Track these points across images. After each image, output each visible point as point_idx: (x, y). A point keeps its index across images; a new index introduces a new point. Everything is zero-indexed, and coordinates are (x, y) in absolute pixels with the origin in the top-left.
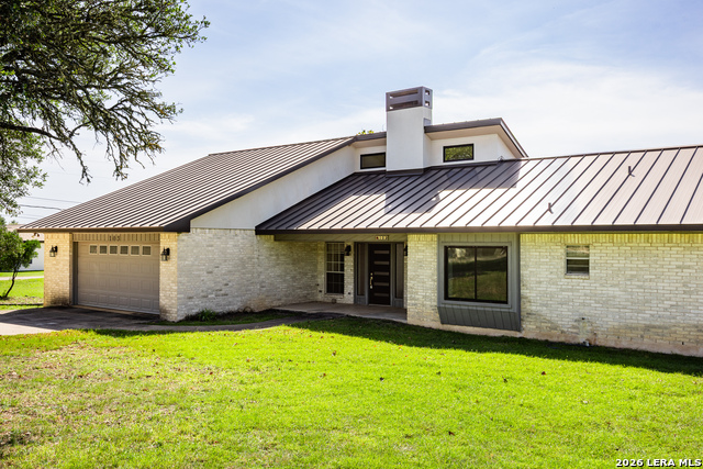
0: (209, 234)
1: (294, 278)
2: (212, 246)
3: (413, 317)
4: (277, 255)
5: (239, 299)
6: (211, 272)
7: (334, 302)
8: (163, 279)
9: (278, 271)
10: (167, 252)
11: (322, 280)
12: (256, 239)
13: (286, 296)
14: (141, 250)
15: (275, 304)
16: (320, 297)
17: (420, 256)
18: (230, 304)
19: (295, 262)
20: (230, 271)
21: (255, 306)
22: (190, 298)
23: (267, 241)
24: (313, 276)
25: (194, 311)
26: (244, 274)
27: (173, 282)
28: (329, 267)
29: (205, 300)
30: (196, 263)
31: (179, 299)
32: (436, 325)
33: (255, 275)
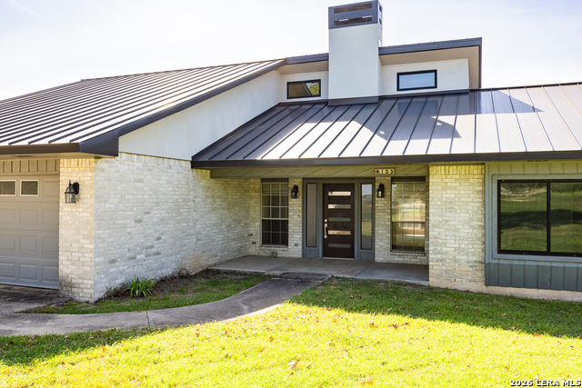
0: (138, 163)
1: (228, 226)
2: (141, 181)
3: (439, 276)
4: (213, 197)
5: (173, 258)
6: (139, 221)
7: (274, 256)
8: (66, 234)
9: (213, 218)
10: (75, 188)
11: (256, 228)
12: (191, 173)
13: (222, 251)
14: (18, 188)
15: (212, 261)
16: (253, 250)
17: (450, 195)
18: (163, 266)
19: (230, 206)
20: (163, 219)
21: (192, 267)
22: (113, 261)
23: (204, 177)
24: (246, 224)
25: (118, 282)
26: (178, 222)
27: (85, 237)
28: (266, 212)
29: (132, 262)
30: (121, 206)
31: (97, 264)
32: (478, 286)
33: (191, 224)
